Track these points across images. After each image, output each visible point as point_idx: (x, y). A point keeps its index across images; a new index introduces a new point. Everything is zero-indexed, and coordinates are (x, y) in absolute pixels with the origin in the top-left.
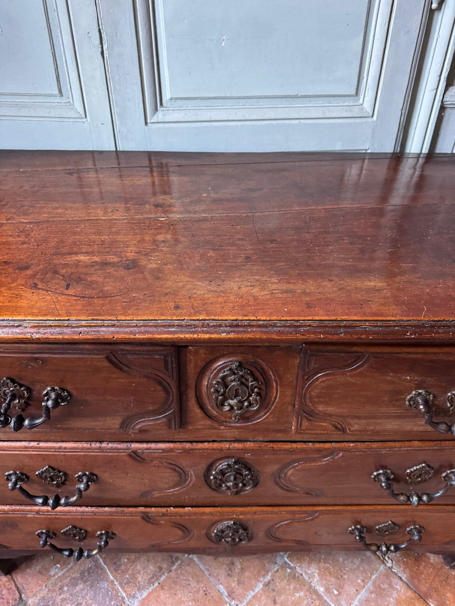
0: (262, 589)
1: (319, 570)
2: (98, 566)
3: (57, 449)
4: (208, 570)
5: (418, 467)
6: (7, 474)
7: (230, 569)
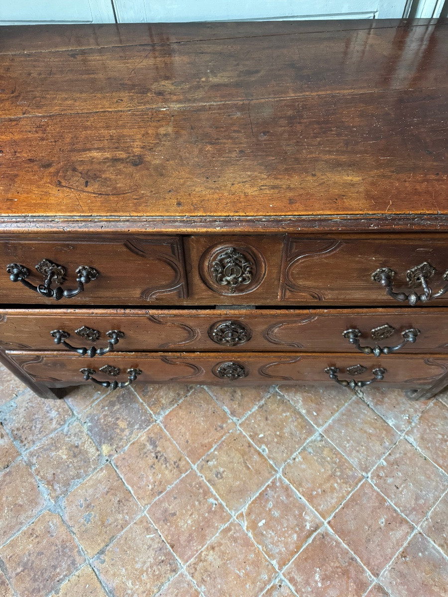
0: (257, 410)
1: (303, 398)
2: (130, 393)
3: (90, 314)
4: (216, 396)
5: (381, 328)
6: (52, 332)
7: (233, 396)
